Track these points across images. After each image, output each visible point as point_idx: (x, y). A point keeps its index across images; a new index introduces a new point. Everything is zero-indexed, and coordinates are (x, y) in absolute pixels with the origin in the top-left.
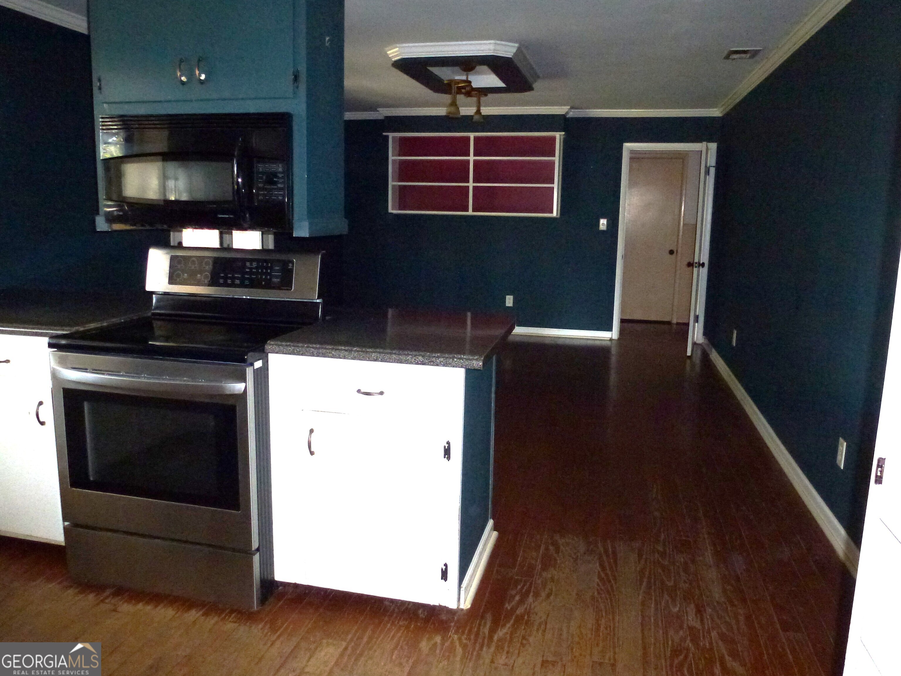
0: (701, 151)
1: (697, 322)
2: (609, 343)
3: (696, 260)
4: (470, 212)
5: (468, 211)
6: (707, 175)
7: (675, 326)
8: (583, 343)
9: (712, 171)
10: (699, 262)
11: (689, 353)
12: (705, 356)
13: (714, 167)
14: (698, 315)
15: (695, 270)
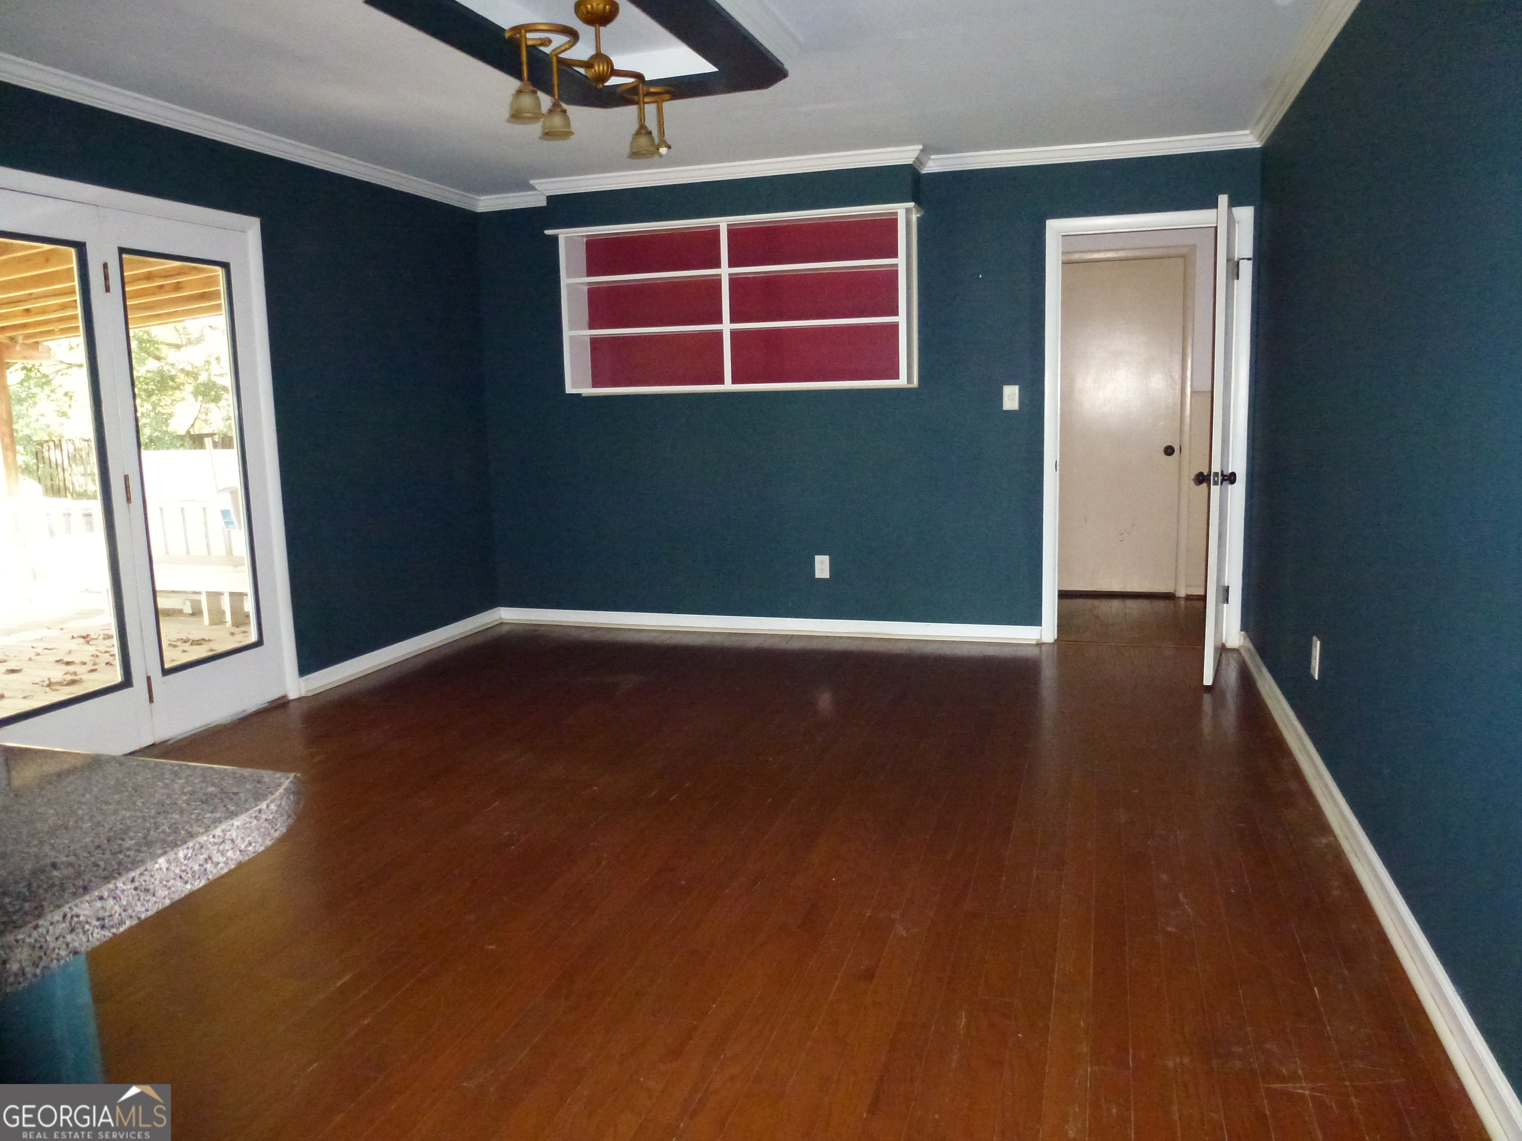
0: (1216, 228)
1: (1227, 600)
2: (1034, 652)
3: (1216, 468)
4: (728, 386)
5: (721, 381)
6: (1236, 278)
7: (1182, 603)
8: (975, 652)
9: (1246, 269)
10: (1222, 472)
11: (1208, 680)
12: (1247, 680)
13: (1249, 259)
14: (1228, 587)
15: (1215, 490)
